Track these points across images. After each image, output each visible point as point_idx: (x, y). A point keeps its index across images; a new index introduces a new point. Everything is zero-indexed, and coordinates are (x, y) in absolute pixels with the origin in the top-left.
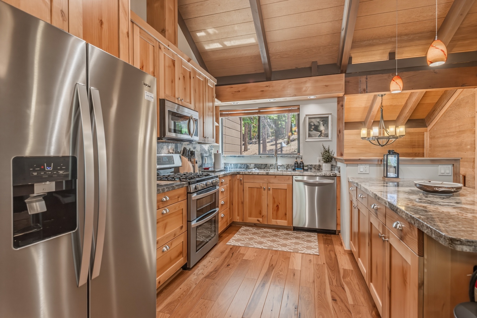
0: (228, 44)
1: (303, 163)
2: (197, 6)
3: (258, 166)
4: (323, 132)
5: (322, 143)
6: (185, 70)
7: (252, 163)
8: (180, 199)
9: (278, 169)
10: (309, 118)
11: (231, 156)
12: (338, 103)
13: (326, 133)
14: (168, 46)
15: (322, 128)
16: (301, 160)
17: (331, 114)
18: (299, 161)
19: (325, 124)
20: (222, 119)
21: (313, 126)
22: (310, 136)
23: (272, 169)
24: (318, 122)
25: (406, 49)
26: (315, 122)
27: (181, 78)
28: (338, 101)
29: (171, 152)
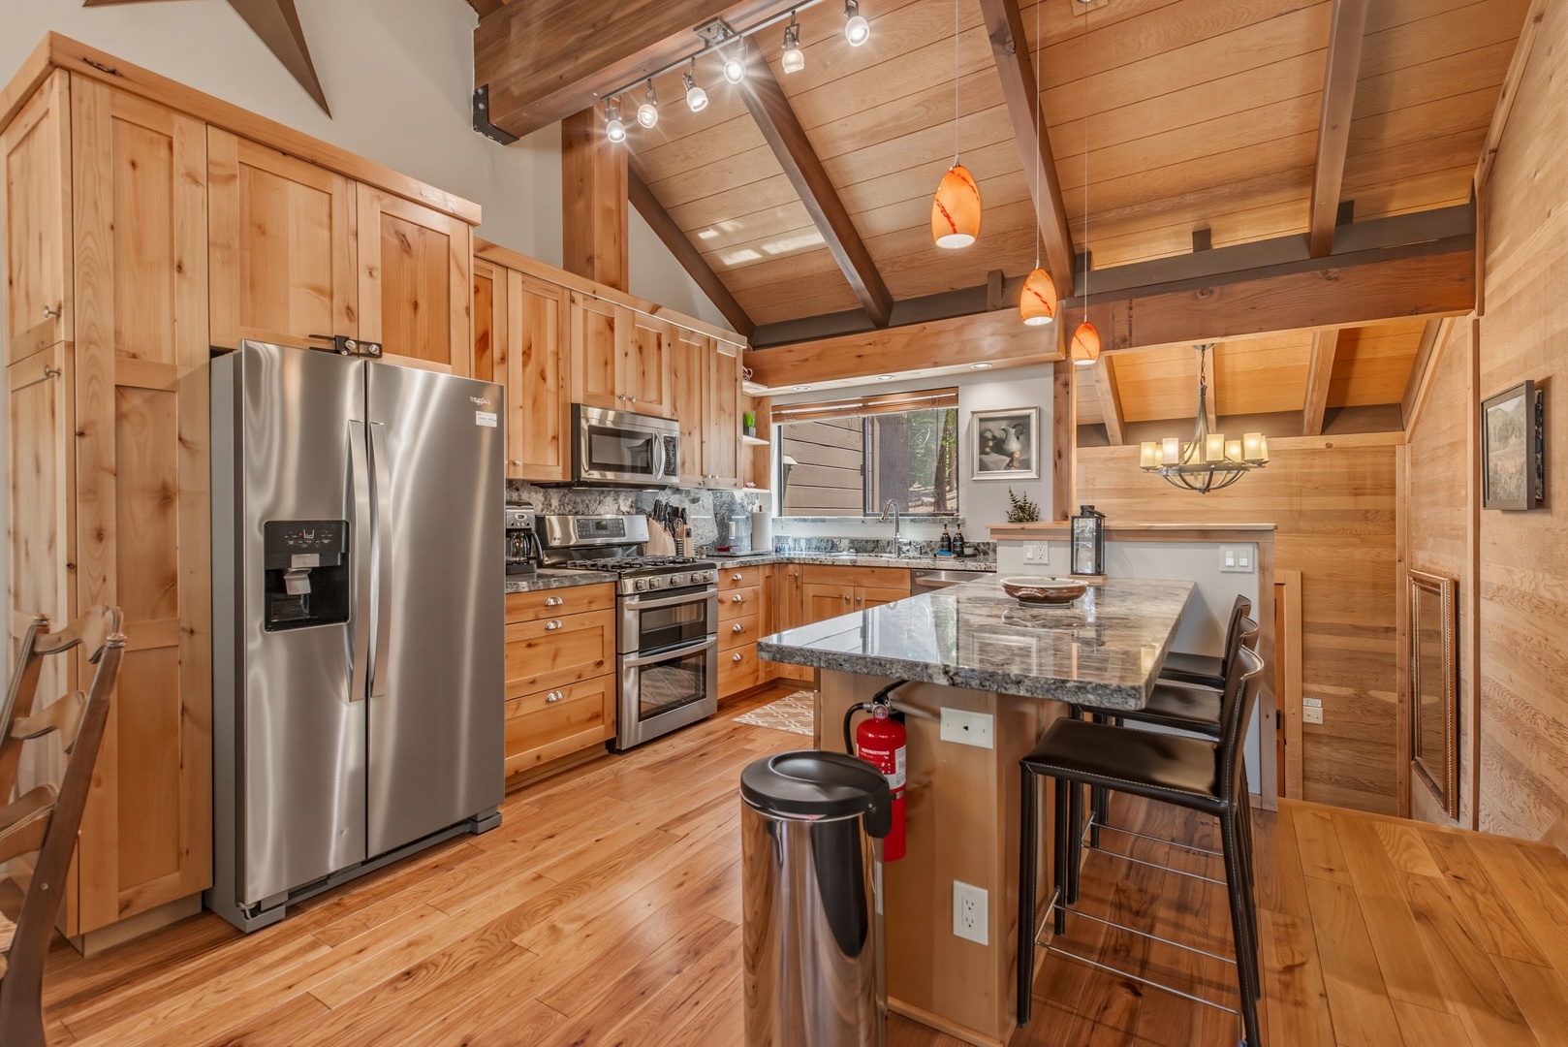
0: (774, 248)
1: (962, 539)
2: (686, 179)
3: (858, 546)
4: (1017, 455)
5: (1007, 485)
6: (643, 333)
7: (845, 538)
8: (594, 607)
9: (899, 554)
10: (981, 420)
11: (796, 520)
12: (1056, 379)
13: (1024, 458)
14: (594, 292)
15: (1014, 445)
16: (956, 530)
17: (1036, 408)
18: (953, 531)
19: (1021, 434)
20: (780, 427)
21: (990, 439)
22: (983, 467)
23: (890, 552)
24: (1003, 429)
25: (1242, 217)
26: (996, 429)
27: (633, 351)
28: (1055, 373)
29: (624, 510)
